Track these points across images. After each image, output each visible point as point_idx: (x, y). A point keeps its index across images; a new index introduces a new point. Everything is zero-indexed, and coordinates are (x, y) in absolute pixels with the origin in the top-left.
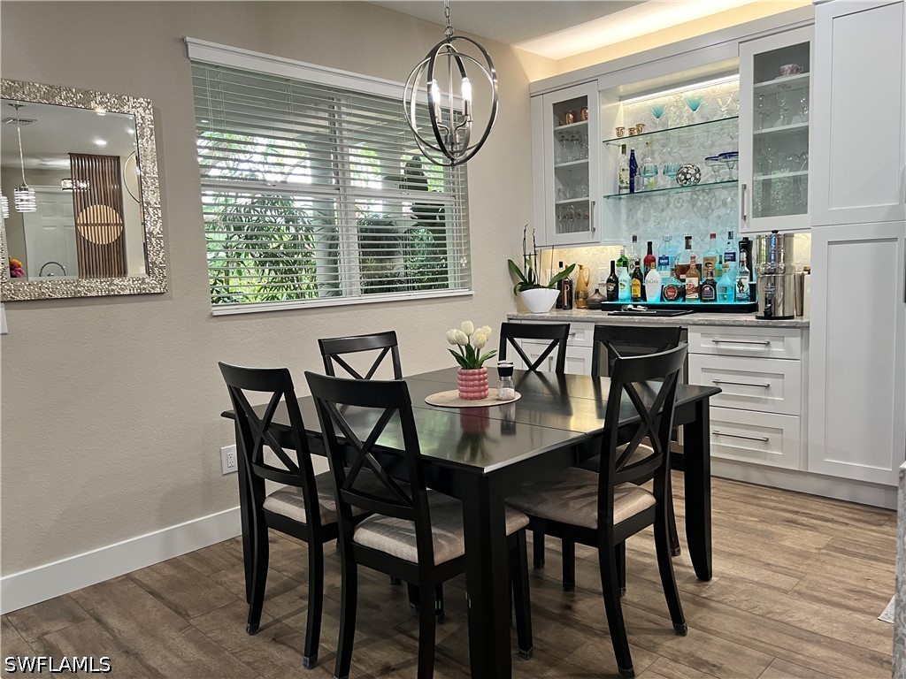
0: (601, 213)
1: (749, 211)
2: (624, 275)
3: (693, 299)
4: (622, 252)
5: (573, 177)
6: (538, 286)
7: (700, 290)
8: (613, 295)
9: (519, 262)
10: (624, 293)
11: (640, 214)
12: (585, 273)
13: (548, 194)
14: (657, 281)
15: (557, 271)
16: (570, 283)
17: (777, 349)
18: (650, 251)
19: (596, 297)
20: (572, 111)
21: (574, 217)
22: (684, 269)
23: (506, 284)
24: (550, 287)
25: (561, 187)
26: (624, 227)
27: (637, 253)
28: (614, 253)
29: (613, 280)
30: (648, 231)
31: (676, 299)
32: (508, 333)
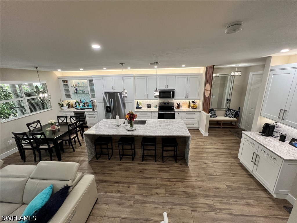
0: (72, 96)
1: (91, 97)
2: (77, 104)
3: (86, 107)
5: (67, 90)
6: (64, 106)
7: (87, 106)
8: (76, 106)
9: (60, 103)
10: (77, 106)
11: (78, 95)
12: (72, 103)
13: (64, 93)
14: (82, 105)
15: (67, 103)
16: (70, 105)
17: (95, 113)
18: (80, 101)
19: (74, 106)
20: (65, 82)
21: (68, 96)
22: (84, 103)
23: (59, 106)
24: (66, 106)
25: (66, 91)
26: (76, 97)
27: (78, 101)
28: (75, 101)
30: (80, 98)
31: (84, 107)
32: (59, 117)
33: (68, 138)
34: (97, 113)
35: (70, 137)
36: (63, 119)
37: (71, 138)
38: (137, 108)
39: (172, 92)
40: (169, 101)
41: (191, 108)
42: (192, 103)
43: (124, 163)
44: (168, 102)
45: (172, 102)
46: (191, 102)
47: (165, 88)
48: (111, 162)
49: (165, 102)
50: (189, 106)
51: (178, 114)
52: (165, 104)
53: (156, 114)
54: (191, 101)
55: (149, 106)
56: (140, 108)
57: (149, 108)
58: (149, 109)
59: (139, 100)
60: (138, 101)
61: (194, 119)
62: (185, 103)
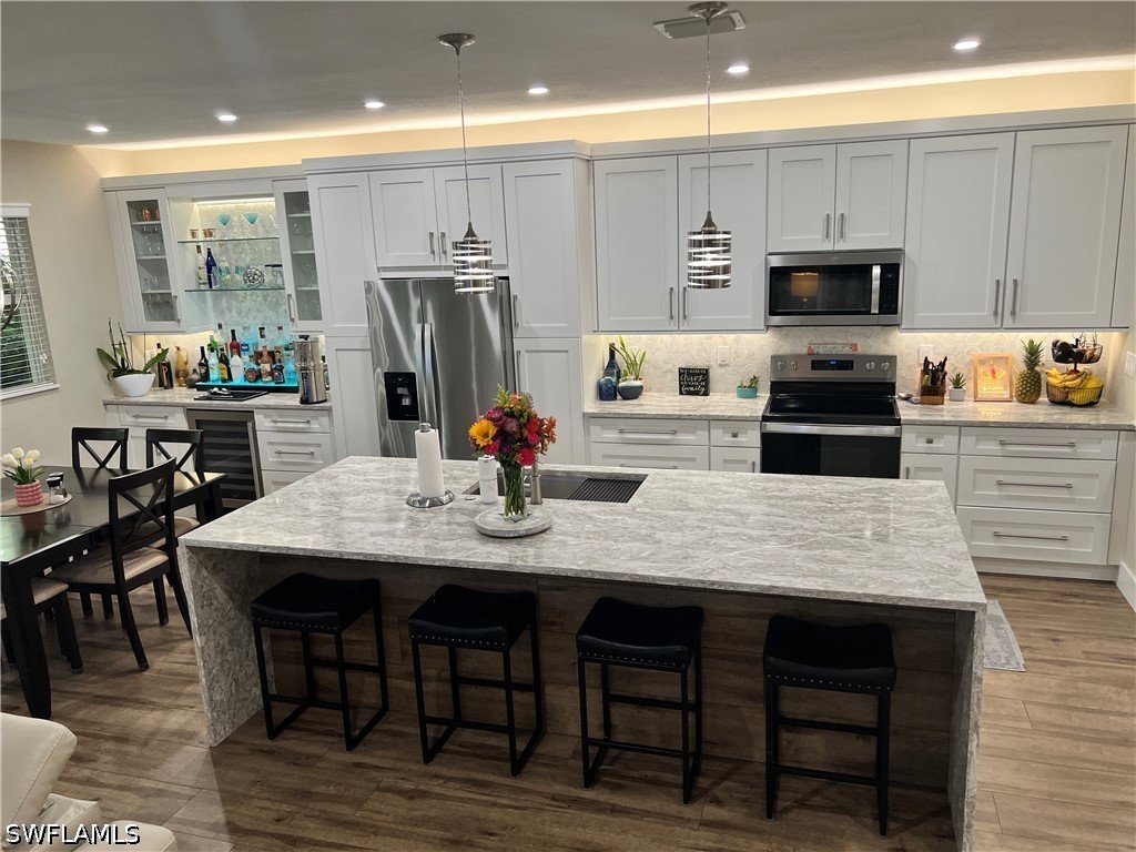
0: (184, 305)
1: (295, 314)
2: (213, 360)
3: (267, 381)
4: (211, 337)
5: (155, 268)
6: (132, 372)
7: (271, 374)
8: (206, 377)
9: (109, 351)
10: (215, 375)
11: (224, 303)
12: (183, 353)
13: (133, 285)
14: (239, 364)
15: (156, 351)
16: (168, 365)
17: (315, 426)
18: (234, 338)
19: (195, 377)
20: (146, 214)
21: (161, 306)
22: (258, 356)
23: (98, 372)
24: (145, 372)
25: (147, 275)
26: (211, 313)
27: (222, 339)
28: (203, 338)
29: (204, 364)
30: (232, 320)
31: (255, 381)
32: (80, 435)
33: (105, 575)
34: (332, 423)
35: (119, 572)
36: (102, 447)
37: (129, 574)
38: (607, 392)
39: (876, 271)
40: (854, 346)
41: (1044, 398)
42: (1058, 359)
43: (448, 779)
44: (847, 350)
45: (885, 350)
46: (1046, 355)
47: (819, 236)
48: (358, 765)
49: (821, 350)
50: (1030, 386)
51: (922, 445)
52: (818, 364)
53: (741, 439)
54: (1045, 340)
55: (694, 381)
56: (632, 394)
57: (696, 393)
58: (693, 405)
59: (624, 337)
60: (615, 339)
61: (1064, 494)
62: (996, 359)
